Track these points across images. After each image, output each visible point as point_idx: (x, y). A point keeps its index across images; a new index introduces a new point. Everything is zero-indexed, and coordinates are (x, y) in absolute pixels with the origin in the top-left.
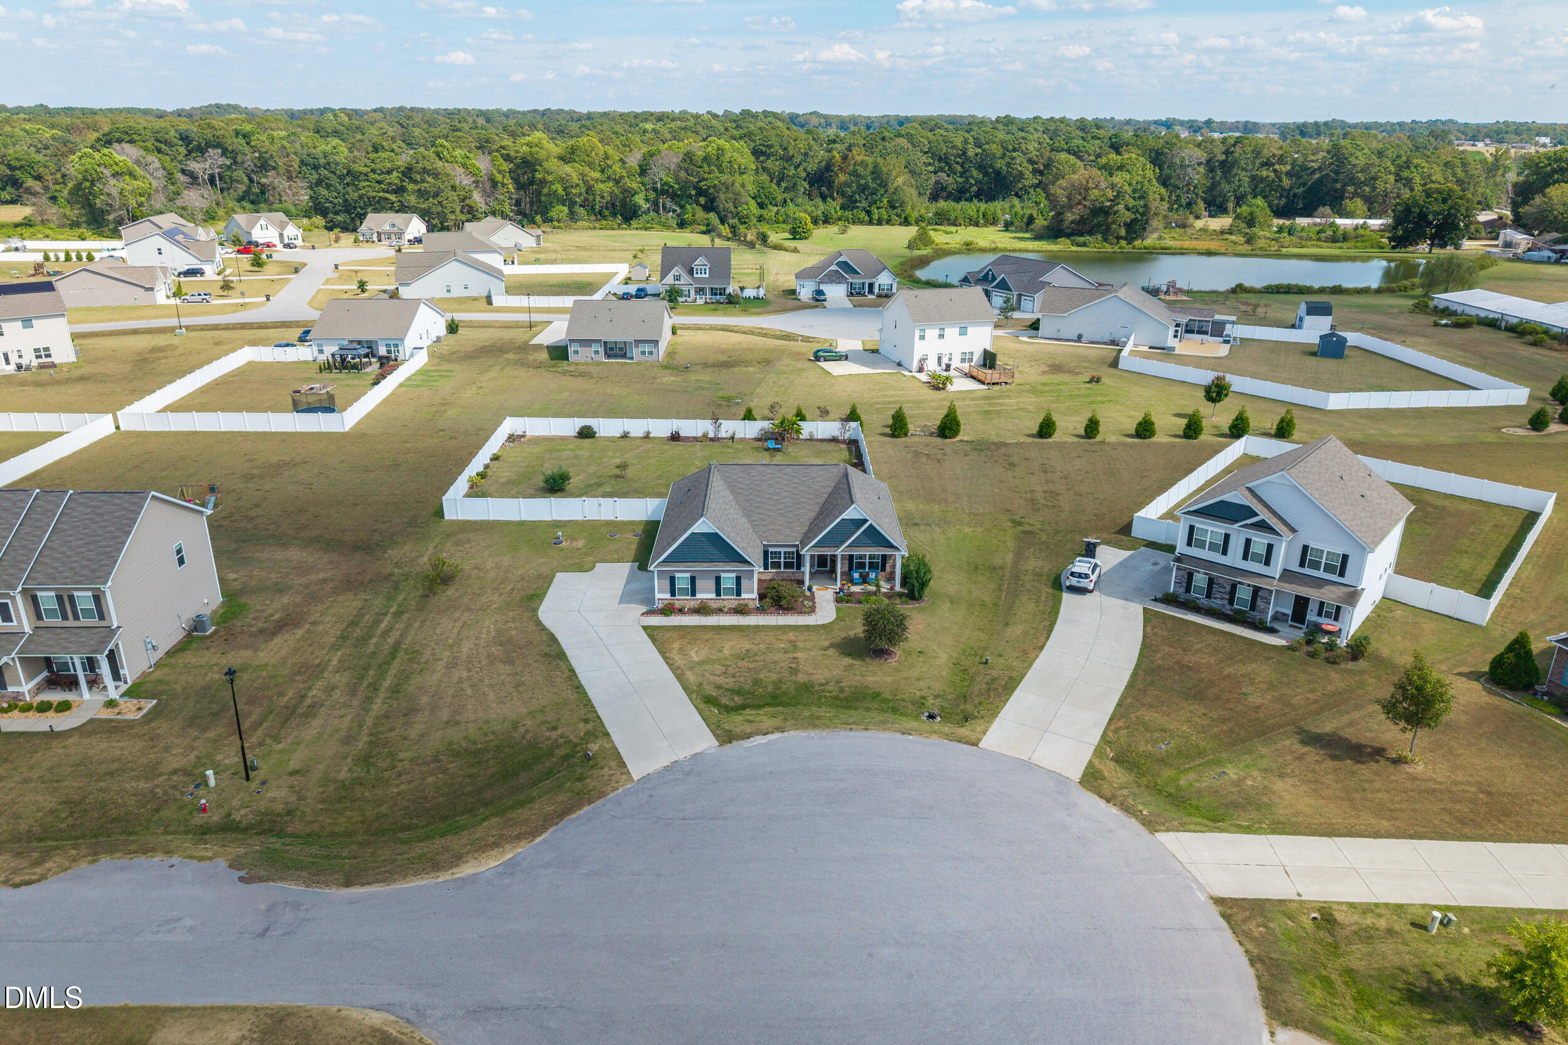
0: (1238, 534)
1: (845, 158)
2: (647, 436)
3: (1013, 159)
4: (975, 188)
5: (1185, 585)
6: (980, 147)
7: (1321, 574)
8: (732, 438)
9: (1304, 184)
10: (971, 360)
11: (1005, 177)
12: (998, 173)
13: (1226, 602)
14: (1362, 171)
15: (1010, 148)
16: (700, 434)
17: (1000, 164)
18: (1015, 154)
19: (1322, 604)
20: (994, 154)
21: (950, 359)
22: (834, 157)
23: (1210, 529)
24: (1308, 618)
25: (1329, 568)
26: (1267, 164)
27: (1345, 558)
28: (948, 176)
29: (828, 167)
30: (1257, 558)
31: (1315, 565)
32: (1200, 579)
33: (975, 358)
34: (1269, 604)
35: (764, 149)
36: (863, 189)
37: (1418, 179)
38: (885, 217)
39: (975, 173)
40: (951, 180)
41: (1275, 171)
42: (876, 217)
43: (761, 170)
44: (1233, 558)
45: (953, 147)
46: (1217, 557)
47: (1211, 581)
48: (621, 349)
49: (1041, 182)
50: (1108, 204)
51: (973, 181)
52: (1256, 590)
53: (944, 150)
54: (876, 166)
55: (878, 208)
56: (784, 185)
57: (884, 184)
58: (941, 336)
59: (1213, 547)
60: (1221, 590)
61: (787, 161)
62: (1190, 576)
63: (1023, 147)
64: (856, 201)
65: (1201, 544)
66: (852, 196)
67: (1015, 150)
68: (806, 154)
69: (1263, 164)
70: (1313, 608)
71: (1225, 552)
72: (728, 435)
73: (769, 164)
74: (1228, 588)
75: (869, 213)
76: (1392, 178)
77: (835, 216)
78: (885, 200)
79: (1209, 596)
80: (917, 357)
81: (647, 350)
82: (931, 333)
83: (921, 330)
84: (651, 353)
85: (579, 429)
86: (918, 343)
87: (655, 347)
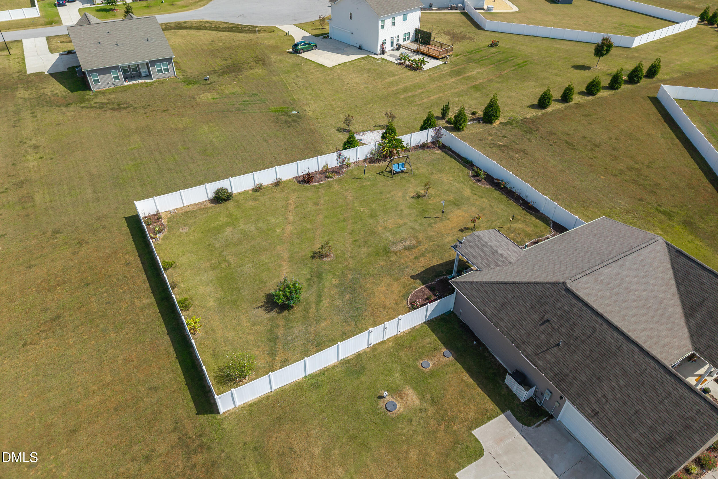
2: (278, 183)
8: (348, 165)
10: (408, 38)
21: (398, 40)
33: (411, 36)
48: (139, 71)
58: (394, 24)
80: (380, 42)
81: (162, 68)
82: (388, 22)
83: (382, 21)
84: (167, 70)
85: (214, 194)
86: (381, 32)
87: (169, 64)
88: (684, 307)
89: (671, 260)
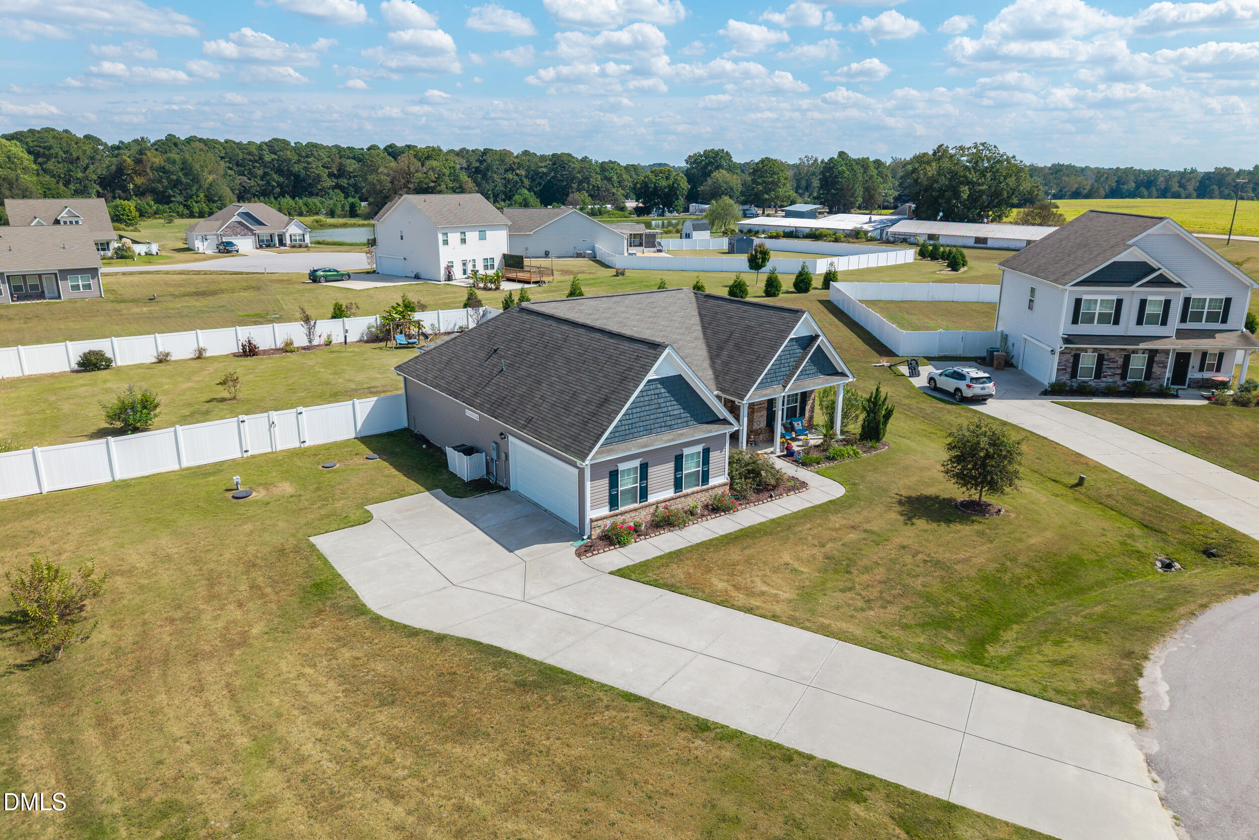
0: (1131, 295)
1: (138, 161)
2: (200, 355)
3: (309, 163)
4: (278, 190)
5: (1069, 370)
6: (275, 154)
7: (1203, 325)
8: (328, 343)
9: (540, 184)
10: (492, 266)
11: (304, 180)
12: (297, 176)
13: (1117, 378)
14: (579, 172)
15: (304, 154)
16: (280, 345)
17: (296, 168)
18: (310, 160)
19: (1204, 355)
20: (290, 160)
21: (474, 266)
22: (125, 161)
23: (1099, 298)
24: (1189, 376)
25: (1212, 317)
26: (511, 169)
27: (1228, 301)
28: (249, 179)
29: (120, 170)
30: (1153, 320)
31: (1197, 317)
32: (1088, 361)
33: (496, 264)
34: (1165, 367)
35: (41, 150)
36: (176, 184)
37: (615, 178)
38: (207, 209)
39: (276, 177)
40: (252, 183)
41: (517, 175)
42: (196, 209)
43: (41, 172)
44: (1128, 326)
45: (250, 153)
46: (1108, 329)
47: (1101, 359)
48: (34, 287)
49: (337, 184)
50: (432, 184)
51: (275, 184)
52: (1153, 353)
53: (241, 156)
54: (184, 162)
55: (196, 202)
56: (72, 187)
57: (196, 179)
58: (464, 241)
59: (1104, 319)
60: (1112, 365)
61: (72, 163)
62: (1076, 358)
63: (315, 153)
64: (170, 196)
65: (1090, 319)
66: (164, 192)
67: (307, 156)
68: (92, 158)
69: (506, 171)
70: (1194, 362)
71: (1116, 322)
72: (322, 341)
73: (50, 165)
74: (1120, 361)
75: (187, 207)
76: (599, 177)
77: (150, 211)
78: (202, 195)
79: (1098, 376)
80: (443, 265)
81: (80, 283)
82: (454, 237)
83: (443, 234)
84: (88, 287)
85: (80, 359)
86: (442, 249)
87: (93, 278)
88: (709, 346)
89: (699, 308)
